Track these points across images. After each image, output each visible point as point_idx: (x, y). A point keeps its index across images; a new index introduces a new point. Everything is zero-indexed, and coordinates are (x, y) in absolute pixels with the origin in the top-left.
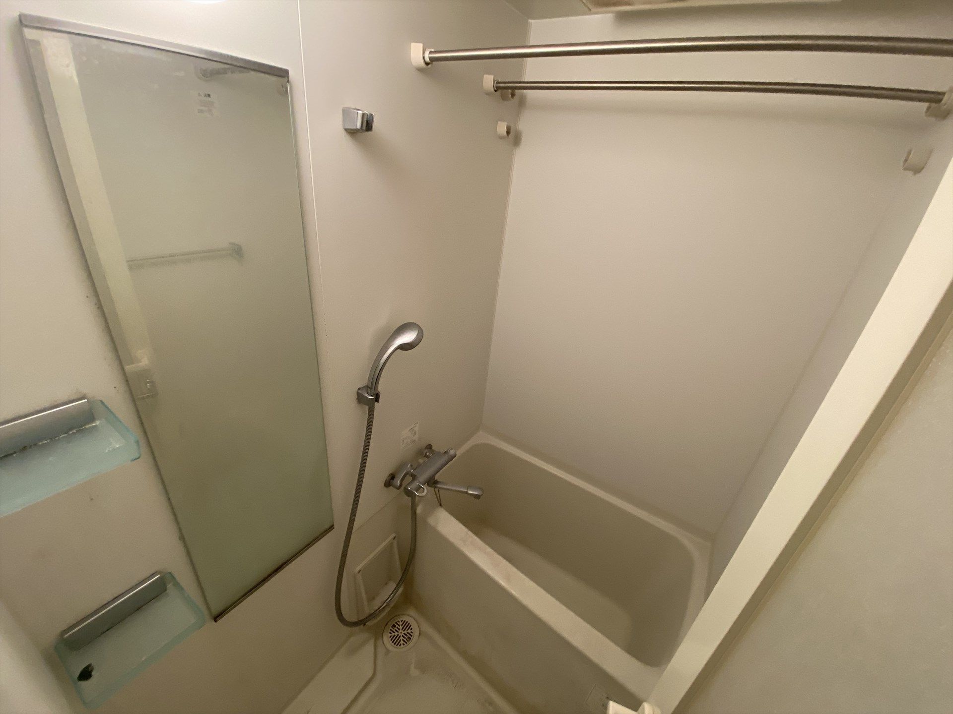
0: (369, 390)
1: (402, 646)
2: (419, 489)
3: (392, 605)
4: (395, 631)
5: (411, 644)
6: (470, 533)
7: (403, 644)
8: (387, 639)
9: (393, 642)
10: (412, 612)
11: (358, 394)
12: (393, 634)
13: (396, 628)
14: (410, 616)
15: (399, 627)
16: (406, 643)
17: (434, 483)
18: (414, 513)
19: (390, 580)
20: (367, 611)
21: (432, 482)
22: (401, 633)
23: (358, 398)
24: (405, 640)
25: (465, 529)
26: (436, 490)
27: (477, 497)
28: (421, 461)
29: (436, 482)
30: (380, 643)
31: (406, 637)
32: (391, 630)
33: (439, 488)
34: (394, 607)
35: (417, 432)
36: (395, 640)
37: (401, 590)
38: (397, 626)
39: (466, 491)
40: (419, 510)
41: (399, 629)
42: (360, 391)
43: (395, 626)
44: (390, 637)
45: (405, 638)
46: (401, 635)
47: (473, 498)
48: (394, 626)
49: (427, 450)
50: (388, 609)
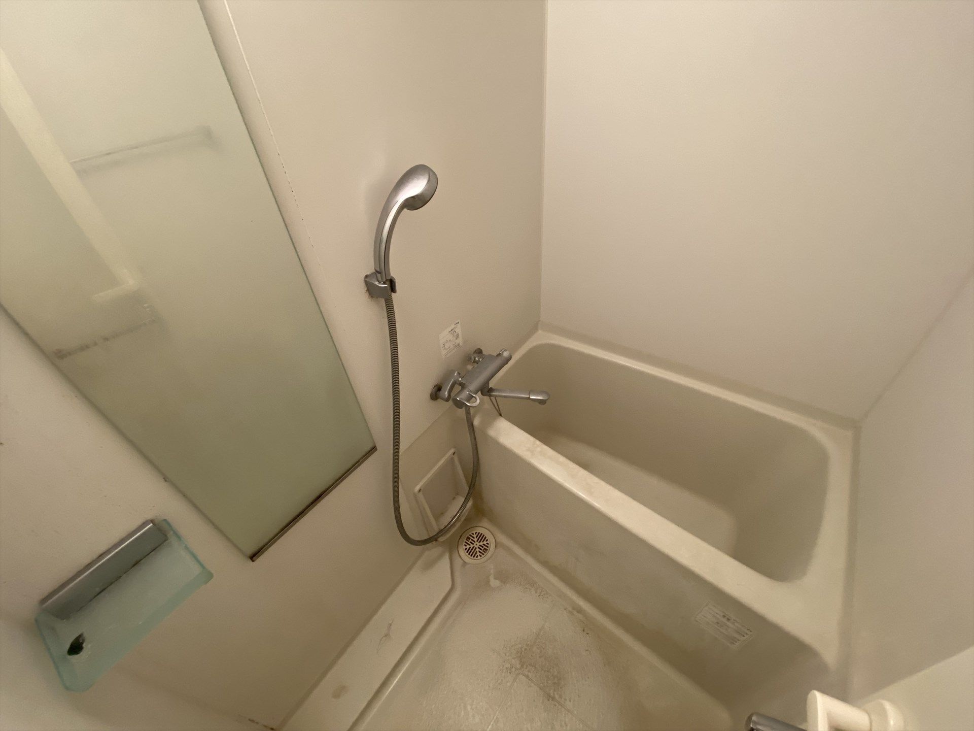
0: (379, 275)
1: (479, 557)
2: (470, 398)
3: (463, 519)
4: (470, 543)
5: (489, 554)
6: (538, 442)
7: (480, 556)
8: (462, 552)
9: (469, 554)
10: (485, 523)
11: (367, 283)
12: (468, 547)
13: (470, 541)
14: (484, 528)
15: (474, 540)
16: (483, 554)
17: (488, 392)
18: (471, 425)
19: (457, 494)
20: (436, 529)
21: (486, 390)
22: (477, 545)
23: (368, 290)
24: (481, 551)
25: (532, 439)
26: (493, 398)
27: (542, 402)
28: (470, 367)
29: (491, 390)
30: (456, 555)
31: (483, 549)
32: (466, 542)
33: (496, 397)
34: (465, 520)
35: (460, 336)
36: (471, 552)
37: (470, 504)
38: (472, 538)
39: (528, 396)
40: (476, 422)
41: (474, 542)
42: (367, 280)
43: (470, 539)
44: (466, 549)
45: (481, 549)
46: (477, 546)
47: (537, 404)
48: (468, 538)
49: (475, 355)
50: (458, 525)
